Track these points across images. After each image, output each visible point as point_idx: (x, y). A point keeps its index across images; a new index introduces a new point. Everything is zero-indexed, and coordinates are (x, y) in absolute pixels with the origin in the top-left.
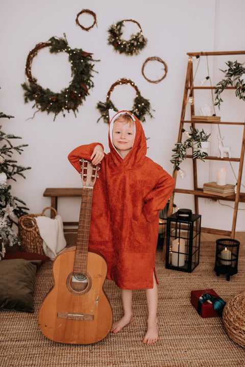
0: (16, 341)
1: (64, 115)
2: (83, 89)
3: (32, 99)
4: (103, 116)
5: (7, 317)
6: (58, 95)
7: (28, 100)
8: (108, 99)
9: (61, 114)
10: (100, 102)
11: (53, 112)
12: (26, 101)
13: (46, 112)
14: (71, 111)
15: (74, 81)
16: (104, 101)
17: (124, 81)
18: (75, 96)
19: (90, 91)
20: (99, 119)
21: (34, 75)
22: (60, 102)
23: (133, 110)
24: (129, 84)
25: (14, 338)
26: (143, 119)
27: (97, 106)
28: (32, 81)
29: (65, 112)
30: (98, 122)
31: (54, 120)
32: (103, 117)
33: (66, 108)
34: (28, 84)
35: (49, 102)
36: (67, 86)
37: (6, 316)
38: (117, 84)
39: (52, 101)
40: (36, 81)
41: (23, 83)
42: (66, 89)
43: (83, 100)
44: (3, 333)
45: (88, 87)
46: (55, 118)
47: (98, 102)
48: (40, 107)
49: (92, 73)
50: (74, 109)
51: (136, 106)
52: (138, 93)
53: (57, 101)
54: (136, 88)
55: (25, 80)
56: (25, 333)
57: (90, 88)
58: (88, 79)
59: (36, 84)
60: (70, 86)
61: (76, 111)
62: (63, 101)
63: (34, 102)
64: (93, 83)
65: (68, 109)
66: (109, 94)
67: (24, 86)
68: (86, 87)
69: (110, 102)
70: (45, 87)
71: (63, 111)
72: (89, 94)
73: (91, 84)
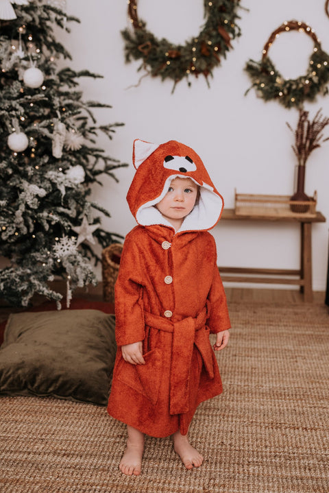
0: (64, 455)
1: (189, 84)
2: (222, 38)
3: (137, 57)
4: (255, 84)
5: (57, 409)
6: (179, 48)
7: (131, 58)
8: (265, 55)
9: (184, 82)
10: (251, 61)
11: (171, 77)
12: (128, 60)
13: (159, 79)
14: (201, 76)
15: (207, 25)
16: (258, 58)
17: (293, 26)
18: (209, 51)
19: (233, 43)
20: (248, 91)
21: (142, 14)
22: (183, 60)
23: (308, 75)
24: (301, 30)
25: (61, 450)
26: (325, 90)
27: (244, 66)
28: (138, 25)
29: (191, 78)
30: (246, 94)
31: (173, 92)
32: (256, 87)
33: (192, 72)
34: (132, 30)
35: (165, 60)
36: (196, 34)
37: (56, 407)
38: (281, 30)
39: (170, 58)
40: (144, 25)
41: (123, 28)
42: (193, 39)
43: (222, 58)
44: (43, 437)
45: (231, 36)
46: (174, 88)
47: (247, 60)
48: (149, 68)
49: (239, 12)
50: (207, 72)
51: (313, 67)
52: (318, 45)
53: (178, 58)
54: (314, 37)
55: (127, 24)
56: (84, 441)
57: (234, 38)
58: (232, 22)
59: (145, 31)
60: (201, 33)
61: (209, 77)
62: (188, 58)
63: (140, 62)
64: (239, 29)
65: (196, 72)
66: (267, 47)
67: (125, 35)
68: (228, 36)
69: (268, 60)
70: (159, 36)
71: (187, 75)
72: (232, 47)
73: (237, 31)
